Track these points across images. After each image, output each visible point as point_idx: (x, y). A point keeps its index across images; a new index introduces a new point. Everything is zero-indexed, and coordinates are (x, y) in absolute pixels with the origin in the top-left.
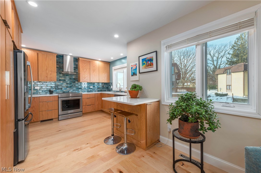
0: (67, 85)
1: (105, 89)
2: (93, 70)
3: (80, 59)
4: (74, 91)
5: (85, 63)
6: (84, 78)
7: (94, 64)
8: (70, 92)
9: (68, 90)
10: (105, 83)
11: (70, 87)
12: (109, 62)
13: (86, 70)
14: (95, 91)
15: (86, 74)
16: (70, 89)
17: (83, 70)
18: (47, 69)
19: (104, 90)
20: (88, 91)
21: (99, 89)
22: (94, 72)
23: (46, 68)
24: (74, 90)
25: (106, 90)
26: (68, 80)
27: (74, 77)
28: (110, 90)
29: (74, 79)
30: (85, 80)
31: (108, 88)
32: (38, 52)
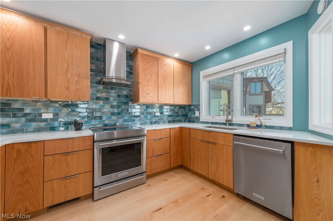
0: (111, 109)
1: (180, 118)
2: (164, 78)
3: (140, 51)
4: (126, 123)
5: (149, 61)
6: (146, 95)
7: (165, 65)
8: (117, 124)
9: (114, 120)
10: (181, 107)
11: (119, 114)
12: (192, 63)
13: (150, 76)
14: (164, 122)
15: (151, 85)
16: (118, 118)
17: (145, 75)
18: (68, 69)
19: (178, 120)
20: (151, 122)
21: (170, 119)
22: (166, 82)
23: (66, 67)
24: (125, 121)
25: (183, 120)
26: (113, 98)
27: (125, 93)
28: (191, 120)
29: (127, 96)
30: (149, 98)
31: (186, 116)
32: (46, 25)
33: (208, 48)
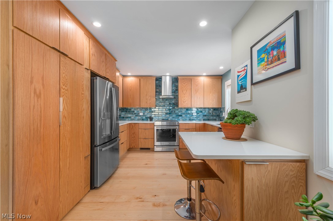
1: (215, 118)
2: (196, 91)
3: (179, 78)
4: (174, 119)
5: (185, 82)
6: (183, 102)
7: (196, 82)
8: (169, 119)
9: (167, 117)
10: (215, 109)
11: (170, 114)
12: (221, 76)
13: (185, 91)
14: (200, 120)
15: (186, 97)
16: (169, 116)
17: (182, 91)
18: (147, 94)
19: (212, 119)
20: (190, 119)
21: (205, 118)
22: (197, 93)
23: (146, 93)
24: (173, 118)
25: (217, 119)
26: (167, 105)
27: (173, 102)
28: (221, 119)
29: (174, 104)
30: (185, 104)
31: (218, 116)
32: (140, 78)
33: (221, 68)
